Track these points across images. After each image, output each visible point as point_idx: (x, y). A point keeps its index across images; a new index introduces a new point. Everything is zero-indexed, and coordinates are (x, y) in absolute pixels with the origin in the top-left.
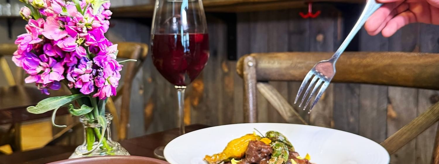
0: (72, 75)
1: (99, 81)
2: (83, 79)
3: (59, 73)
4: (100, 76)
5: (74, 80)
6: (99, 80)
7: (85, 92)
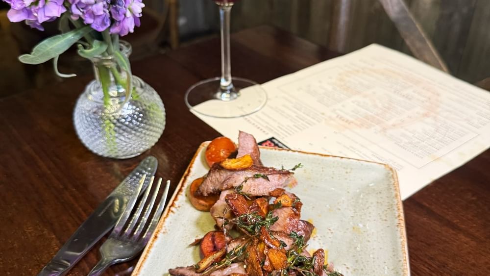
0: (78, 5)
1: (119, 13)
2: (95, 11)
3: (56, 3)
4: (119, 5)
5: (81, 11)
6: (118, 11)
7: (99, 27)
